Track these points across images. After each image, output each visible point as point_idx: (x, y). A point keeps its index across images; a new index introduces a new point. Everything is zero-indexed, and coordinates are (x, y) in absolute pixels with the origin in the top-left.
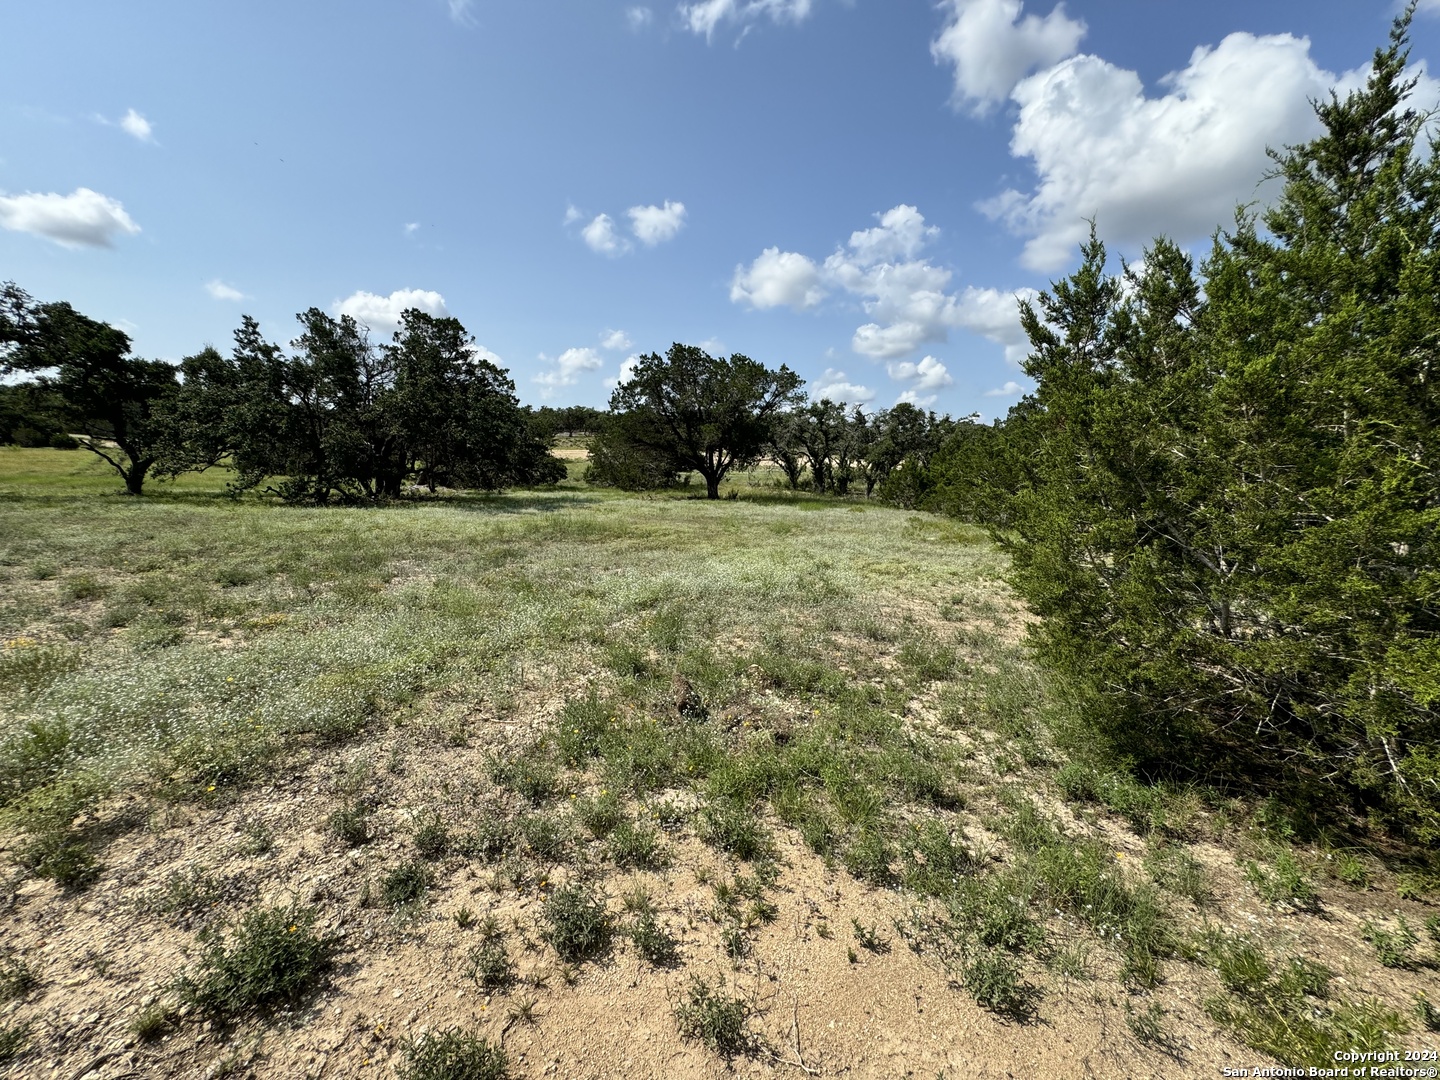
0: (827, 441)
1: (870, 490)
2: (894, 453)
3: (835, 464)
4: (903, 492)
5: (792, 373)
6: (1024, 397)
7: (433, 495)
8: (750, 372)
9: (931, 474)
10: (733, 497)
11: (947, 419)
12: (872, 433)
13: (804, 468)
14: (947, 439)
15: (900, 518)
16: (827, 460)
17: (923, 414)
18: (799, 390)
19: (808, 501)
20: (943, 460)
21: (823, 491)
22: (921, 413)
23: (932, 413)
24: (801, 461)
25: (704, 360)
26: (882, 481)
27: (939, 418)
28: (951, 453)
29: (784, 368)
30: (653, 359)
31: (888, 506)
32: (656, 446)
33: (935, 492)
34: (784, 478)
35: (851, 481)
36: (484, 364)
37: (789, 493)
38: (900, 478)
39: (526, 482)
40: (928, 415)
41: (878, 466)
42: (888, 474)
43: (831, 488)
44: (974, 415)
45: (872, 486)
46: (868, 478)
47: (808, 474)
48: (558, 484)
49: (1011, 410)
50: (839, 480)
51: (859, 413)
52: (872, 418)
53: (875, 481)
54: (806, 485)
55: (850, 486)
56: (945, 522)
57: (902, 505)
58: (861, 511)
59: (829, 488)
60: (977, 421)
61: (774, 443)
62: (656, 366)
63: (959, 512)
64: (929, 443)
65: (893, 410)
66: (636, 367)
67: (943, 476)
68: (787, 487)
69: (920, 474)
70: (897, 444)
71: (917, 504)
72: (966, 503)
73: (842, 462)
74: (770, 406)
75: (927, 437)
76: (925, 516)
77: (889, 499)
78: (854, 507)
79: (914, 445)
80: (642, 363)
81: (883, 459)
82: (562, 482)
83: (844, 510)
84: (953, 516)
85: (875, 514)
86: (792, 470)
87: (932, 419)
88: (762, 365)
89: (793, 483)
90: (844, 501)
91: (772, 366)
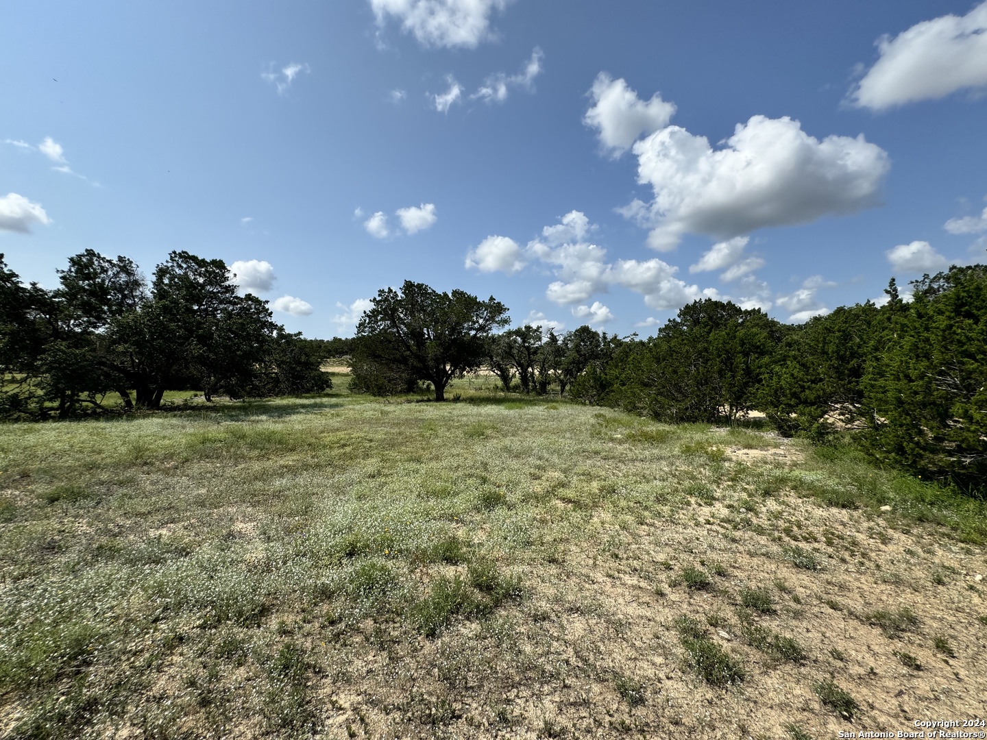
0: (529, 355)
1: (563, 391)
2: (579, 363)
3: (536, 372)
4: (587, 392)
5: (499, 303)
6: (669, 321)
7: (209, 404)
8: (466, 303)
9: (608, 377)
10: (457, 399)
11: (616, 337)
12: (563, 350)
13: (514, 376)
14: (618, 351)
15: (586, 415)
16: (530, 369)
17: (598, 335)
18: (504, 316)
19: (514, 401)
20: (617, 367)
21: (528, 392)
22: (596, 334)
23: (604, 333)
24: (512, 371)
25: (430, 294)
26: (571, 383)
27: (610, 337)
28: (622, 361)
29: (492, 299)
30: (389, 293)
31: (577, 403)
32: (395, 361)
33: (613, 391)
34: (500, 383)
35: (549, 384)
36: (249, 297)
37: (502, 394)
38: (584, 381)
39: (296, 391)
40: (601, 335)
41: (567, 372)
42: (575, 378)
43: (536, 390)
44: (634, 334)
45: (564, 387)
46: (561, 381)
47: (516, 380)
48: (325, 392)
49: (660, 330)
50: (540, 384)
51: (552, 334)
52: (562, 338)
53: (566, 384)
54: (516, 388)
55: (549, 388)
56: (624, 417)
57: (587, 402)
58: (555, 408)
59: (533, 390)
60: (637, 339)
61: (491, 358)
62: (392, 298)
63: (635, 408)
64: (604, 355)
65: (576, 331)
66: (375, 299)
67: (617, 378)
68: (502, 390)
69: (600, 377)
70: (581, 355)
71: (600, 402)
72: (640, 400)
73: (541, 370)
74: (482, 328)
75: (602, 350)
76: (606, 411)
77: (577, 397)
78: (550, 405)
79: (594, 356)
80: (379, 295)
81: (571, 367)
82: (328, 391)
83: (541, 408)
84: (630, 411)
85: (566, 410)
86: (505, 377)
87: (605, 338)
88: (476, 298)
89: (507, 386)
90: (543, 400)
91: (483, 298)
